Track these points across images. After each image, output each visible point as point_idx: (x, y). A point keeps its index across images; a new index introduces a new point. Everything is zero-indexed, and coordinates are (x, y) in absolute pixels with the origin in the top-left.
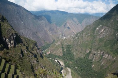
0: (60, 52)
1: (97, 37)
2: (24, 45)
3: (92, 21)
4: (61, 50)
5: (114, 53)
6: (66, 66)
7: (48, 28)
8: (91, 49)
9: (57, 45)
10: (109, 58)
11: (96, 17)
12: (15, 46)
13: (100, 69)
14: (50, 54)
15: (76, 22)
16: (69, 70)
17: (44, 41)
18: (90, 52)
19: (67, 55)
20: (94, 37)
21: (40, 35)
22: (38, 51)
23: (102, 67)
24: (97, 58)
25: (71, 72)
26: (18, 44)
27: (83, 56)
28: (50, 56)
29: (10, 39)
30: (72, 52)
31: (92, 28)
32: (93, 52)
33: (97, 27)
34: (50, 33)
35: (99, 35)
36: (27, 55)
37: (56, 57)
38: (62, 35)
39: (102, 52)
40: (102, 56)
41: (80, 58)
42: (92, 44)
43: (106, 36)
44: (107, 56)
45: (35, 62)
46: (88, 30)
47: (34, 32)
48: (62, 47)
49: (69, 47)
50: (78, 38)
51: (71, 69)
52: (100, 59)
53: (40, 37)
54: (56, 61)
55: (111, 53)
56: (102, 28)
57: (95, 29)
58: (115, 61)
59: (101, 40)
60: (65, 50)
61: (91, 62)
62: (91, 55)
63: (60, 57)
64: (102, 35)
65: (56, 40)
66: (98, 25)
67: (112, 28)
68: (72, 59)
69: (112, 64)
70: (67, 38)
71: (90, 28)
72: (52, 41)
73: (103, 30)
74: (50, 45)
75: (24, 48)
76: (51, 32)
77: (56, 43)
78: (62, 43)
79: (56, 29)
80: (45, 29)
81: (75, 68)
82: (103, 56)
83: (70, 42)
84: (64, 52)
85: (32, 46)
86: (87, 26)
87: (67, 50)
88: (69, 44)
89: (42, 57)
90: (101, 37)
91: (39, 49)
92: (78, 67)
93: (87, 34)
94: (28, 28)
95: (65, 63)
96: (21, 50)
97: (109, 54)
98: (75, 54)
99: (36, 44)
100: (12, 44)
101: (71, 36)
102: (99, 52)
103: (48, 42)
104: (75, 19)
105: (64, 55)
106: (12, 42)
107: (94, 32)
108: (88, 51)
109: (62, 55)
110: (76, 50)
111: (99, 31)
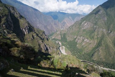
0: (59, 37)
1: (82, 29)
2: (35, 33)
6: (62, 45)
7: (54, 23)
8: (77, 35)
9: (58, 33)
10: (87, 41)
12: (29, 33)
13: (81, 47)
15: (70, 19)
16: (64, 47)
20: (80, 28)
23: (82, 46)
24: (80, 41)
25: (65, 49)
26: (30, 32)
27: (72, 40)
28: (54, 39)
29: (25, 29)
30: (66, 37)
32: (78, 37)
34: (54, 26)
35: (83, 27)
36: (36, 38)
39: (83, 38)
40: (83, 40)
41: (70, 41)
42: (78, 32)
43: (88, 28)
44: (86, 40)
46: (76, 24)
47: (45, 26)
49: (65, 35)
50: (70, 29)
53: (49, 29)
54: (57, 42)
55: (90, 38)
56: (86, 22)
57: (81, 23)
58: (91, 43)
60: (62, 36)
61: (76, 43)
62: (77, 39)
63: (59, 40)
64: (85, 27)
65: (58, 30)
66: (84, 21)
67: (92, 23)
68: (66, 41)
69: (89, 45)
70: (64, 29)
71: (78, 23)
73: (86, 24)
75: (35, 35)
78: (61, 32)
80: (52, 24)
83: (65, 31)
84: (61, 37)
85: (41, 34)
88: (65, 32)
89: (48, 40)
90: (84, 29)
91: (46, 35)
92: (69, 46)
93: (76, 26)
94: (42, 23)
95: (62, 43)
96: (33, 35)
97: (88, 39)
98: (68, 38)
99: (44, 32)
100: (27, 32)
101: (66, 28)
102: (82, 38)
103: (53, 32)
104: (70, 17)
105: (62, 39)
107: (80, 26)
108: (76, 37)
109: (60, 39)
110: (68, 36)
111: (83, 24)
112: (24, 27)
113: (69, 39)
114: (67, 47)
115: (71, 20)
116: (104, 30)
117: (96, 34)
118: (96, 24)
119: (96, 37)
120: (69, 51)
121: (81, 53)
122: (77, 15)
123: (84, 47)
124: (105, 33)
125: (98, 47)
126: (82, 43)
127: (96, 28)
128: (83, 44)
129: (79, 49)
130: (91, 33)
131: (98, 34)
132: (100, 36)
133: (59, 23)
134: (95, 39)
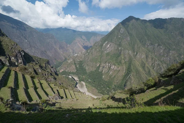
0: (73, 69)
1: (104, 52)
2: (36, 64)
3: (99, 39)
4: (74, 66)
5: (118, 64)
6: (80, 81)
7: (58, 46)
8: (100, 62)
9: (69, 62)
10: (115, 69)
11: (102, 35)
12: (25, 65)
13: (109, 78)
14: (63, 72)
15: (84, 40)
16: (84, 83)
17: (55, 59)
18: (100, 65)
19: (80, 70)
20: (102, 52)
21: (50, 54)
22: (52, 69)
24: (106, 70)
25: (86, 85)
27: (94, 69)
28: (64, 73)
29: (16, 56)
30: (84, 67)
31: (99, 45)
32: (103, 65)
33: (104, 43)
35: (106, 50)
37: (70, 73)
38: (73, 52)
39: (109, 64)
40: (110, 68)
41: (92, 72)
42: (101, 58)
43: (112, 51)
44: (114, 67)
45: (53, 80)
46: (96, 46)
48: (75, 64)
49: (81, 63)
50: (89, 54)
51: (85, 82)
52: (109, 70)
53: (51, 56)
54: (71, 77)
55: (117, 64)
56: (108, 44)
57: (102, 45)
58: (120, 70)
59: (108, 54)
60: (78, 66)
61: (101, 74)
62: (101, 68)
63: (73, 73)
64: (108, 50)
65: (67, 57)
66: (105, 41)
67: (115, 44)
68: (85, 73)
69: (117, 73)
70: (78, 55)
71: (98, 44)
72: (64, 59)
73: (109, 46)
74: (62, 63)
75: (37, 67)
76: (61, 50)
77: (69, 60)
78: (74, 60)
79: (67, 47)
80: (55, 47)
81: (89, 81)
83: (81, 58)
84: (76, 68)
85: (44, 65)
86: (96, 43)
87: (80, 66)
88: (81, 60)
89: (58, 75)
90: (107, 52)
91: (52, 67)
92: (91, 79)
93: (96, 49)
95: (79, 78)
96: (34, 69)
97: (115, 65)
98: (87, 68)
99: (48, 62)
100: (21, 63)
101: (82, 53)
102: (107, 65)
103: (60, 61)
104: (84, 37)
105: (77, 70)
106: (20, 61)
107: (101, 48)
108: (98, 65)
109: (75, 71)
110: (87, 65)
111: (106, 46)
113: (89, 69)
114: (89, 83)
115: (86, 40)
116: (130, 52)
117: (123, 58)
118: (120, 45)
119: (123, 61)
120: (93, 88)
121: (110, 86)
122: (94, 34)
123: (113, 76)
124: (132, 55)
125: (129, 74)
126: (108, 71)
127: (121, 50)
128: (111, 73)
129: (106, 82)
130: (116, 57)
131: (125, 58)
132: (127, 60)
133: (68, 45)
134: (123, 63)
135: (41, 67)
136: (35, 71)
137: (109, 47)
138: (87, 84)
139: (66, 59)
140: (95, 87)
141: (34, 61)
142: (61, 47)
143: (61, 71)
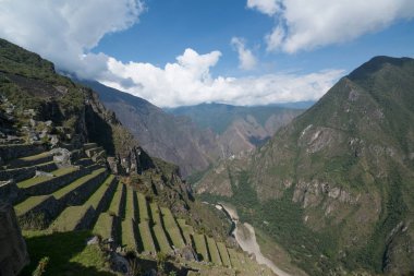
0: (225, 188)
1: (305, 152)
2: (157, 173)
3: (287, 119)
4: (227, 183)
5: (353, 186)
6: (242, 221)
7: (197, 139)
8: (295, 177)
9: (218, 172)
10: (343, 198)
11: (295, 111)
12: (139, 173)
13: (324, 225)
14: (203, 193)
15: (252, 124)
18: (293, 185)
19: (242, 194)
20: (299, 151)
21: (182, 154)
22: (183, 186)
23: (329, 221)
24: (313, 198)
26: (144, 170)
27: (278, 195)
28: (206, 196)
29: (128, 159)
30: (252, 186)
31: (290, 133)
32: (302, 184)
33: (303, 129)
34: (201, 149)
35: (309, 147)
36: (166, 194)
37: (218, 199)
38: (227, 151)
39: (323, 185)
40: (324, 194)
41: (272, 201)
42: (296, 166)
43: (327, 147)
44: (337, 192)
45: (182, 208)
46: (282, 137)
47: (169, 149)
48: (230, 177)
49: (244, 176)
50: (263, 156)
51: (256, 227)
52: (323, 201)
53: (183, 158)
54: (219, 208)
55: (347, 186)
56: (313, 130)
57: (298, 134)
58: (359, 205)
59: (315, 157)
60: (237, 184)
61: (298, 210)
62: (297, 192)
63: (226, 200)
64: (316, 145)
65: (214, 161)
66: (304, 126)
67: (337, 129)
68: (254, 203)
69: (353, 213)
70: (239, 157)
71: (288, 132)
72: (207, 164)
73: (317, 135)
74: (203, 173)
76: (203, 146)
77: (216, 167)
78: (228, 168)
79: (215, 140)
80: (192, 140)
81: (264, 225)
82: (327, 192)
83: (245, 164)
84: (234, 187)
85: (170, 176)
86: (280, 130)
87: (240, 184)
88: (244, 168)
89: (192, 199)
90: (314, 151)
91: (184, 182)
92: (270, 221)
93: (281, 145)
94: (158, 141)
95: (239, 212)
96: (152, 182)
97: (342, 188)
98: (259, 190)
99: (177, 171)
100: (134, 170)
101: (246, 153)
102: (316, 185)
103: (198, 168)
104: (251, 118)
105: (235, 193)
106: (133, 166)
107: (296, 142)
108: (290, 184)
109: (230, 194)
110: (260, 182)
111: (308, 137)
112: (127, 153)
113: (263, 192)
114: (266, 230)
115: (256, 125)
116: (392, 152)
117: (366, 168)
118: (352, 132)
119: (368, 179)
120: (277, 247)
121: (330, 252)
122: (275, 109)
123: (337, 222)
124: (400, 160)
126: (321, 205)
127: (358, 147)
128: (329, 210)
129: (316, 235)
130: (345, 165)
131: (374, 170)
132: (383, 173)
133: (217, 136)
134: (371, 185)
135: (164, 179)
136: (153, 186)
137: (319, 139)
138: (259, 232)
139: (211, 166)
140: (281, 244)
141: (154, 167)
142: (203, 141)
143: (199, 192)
